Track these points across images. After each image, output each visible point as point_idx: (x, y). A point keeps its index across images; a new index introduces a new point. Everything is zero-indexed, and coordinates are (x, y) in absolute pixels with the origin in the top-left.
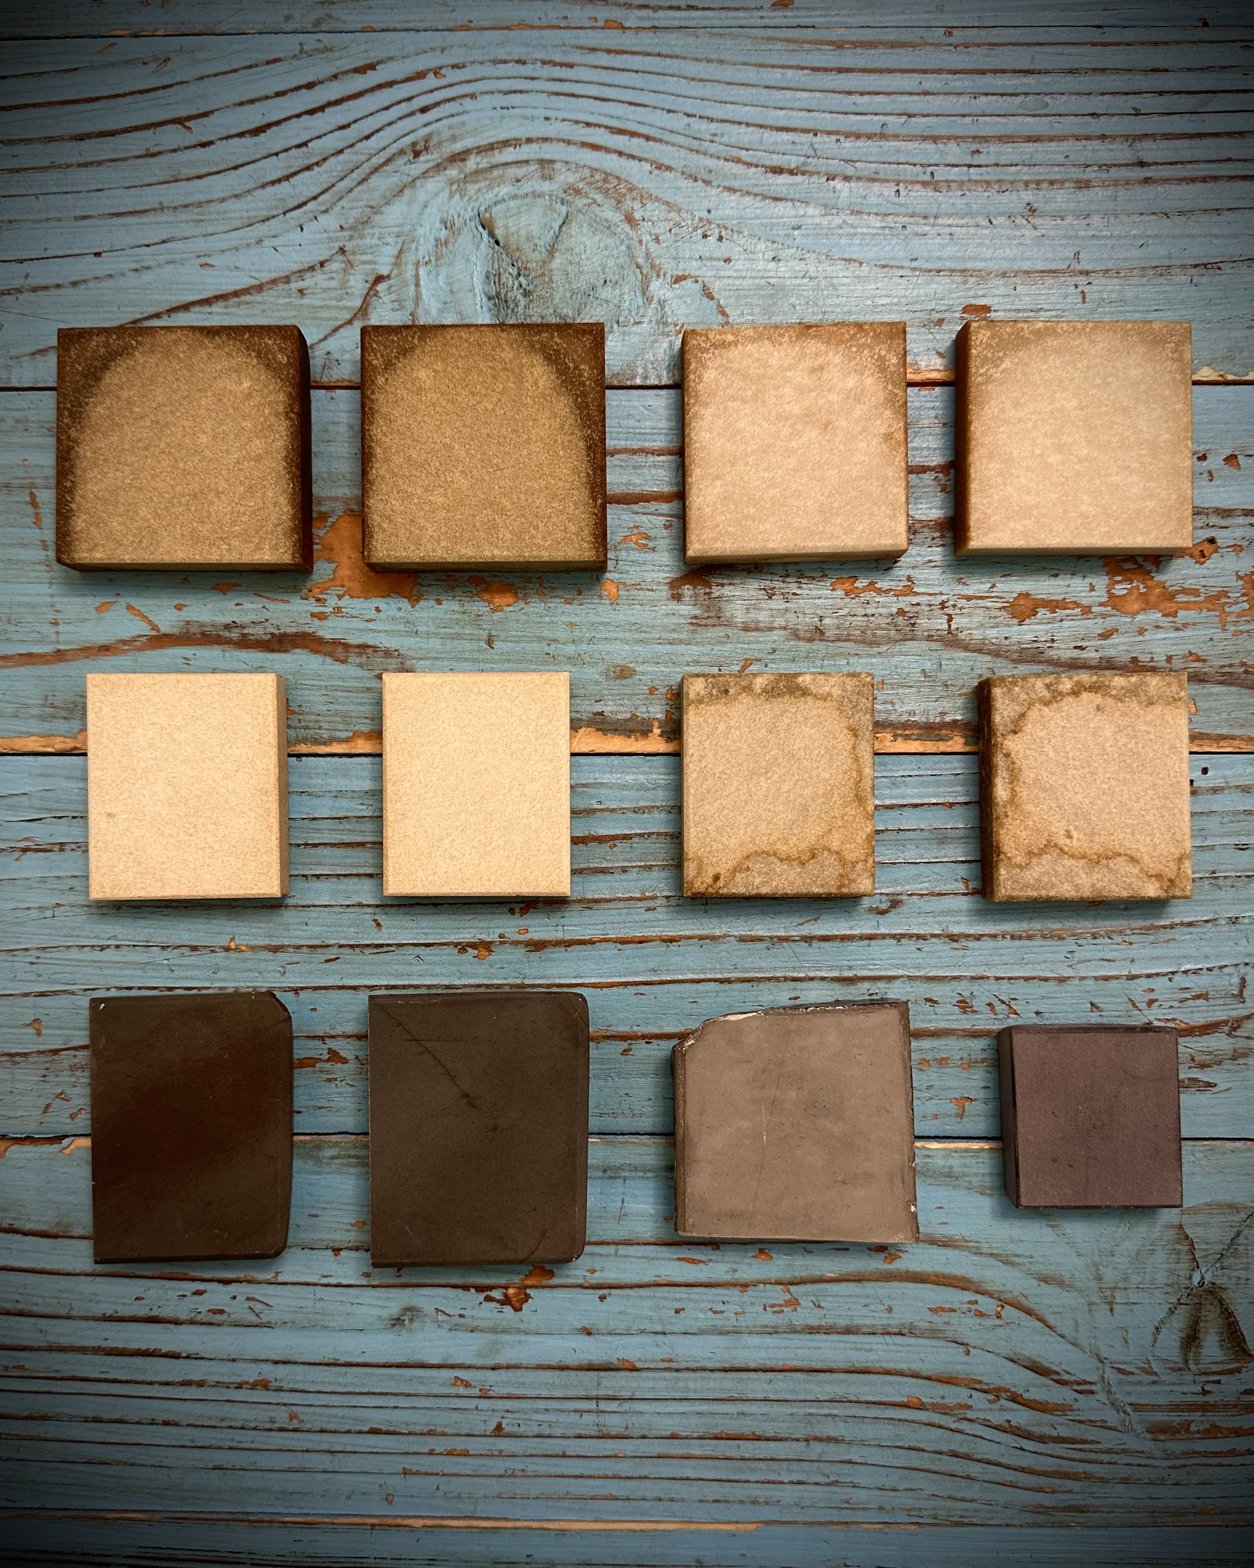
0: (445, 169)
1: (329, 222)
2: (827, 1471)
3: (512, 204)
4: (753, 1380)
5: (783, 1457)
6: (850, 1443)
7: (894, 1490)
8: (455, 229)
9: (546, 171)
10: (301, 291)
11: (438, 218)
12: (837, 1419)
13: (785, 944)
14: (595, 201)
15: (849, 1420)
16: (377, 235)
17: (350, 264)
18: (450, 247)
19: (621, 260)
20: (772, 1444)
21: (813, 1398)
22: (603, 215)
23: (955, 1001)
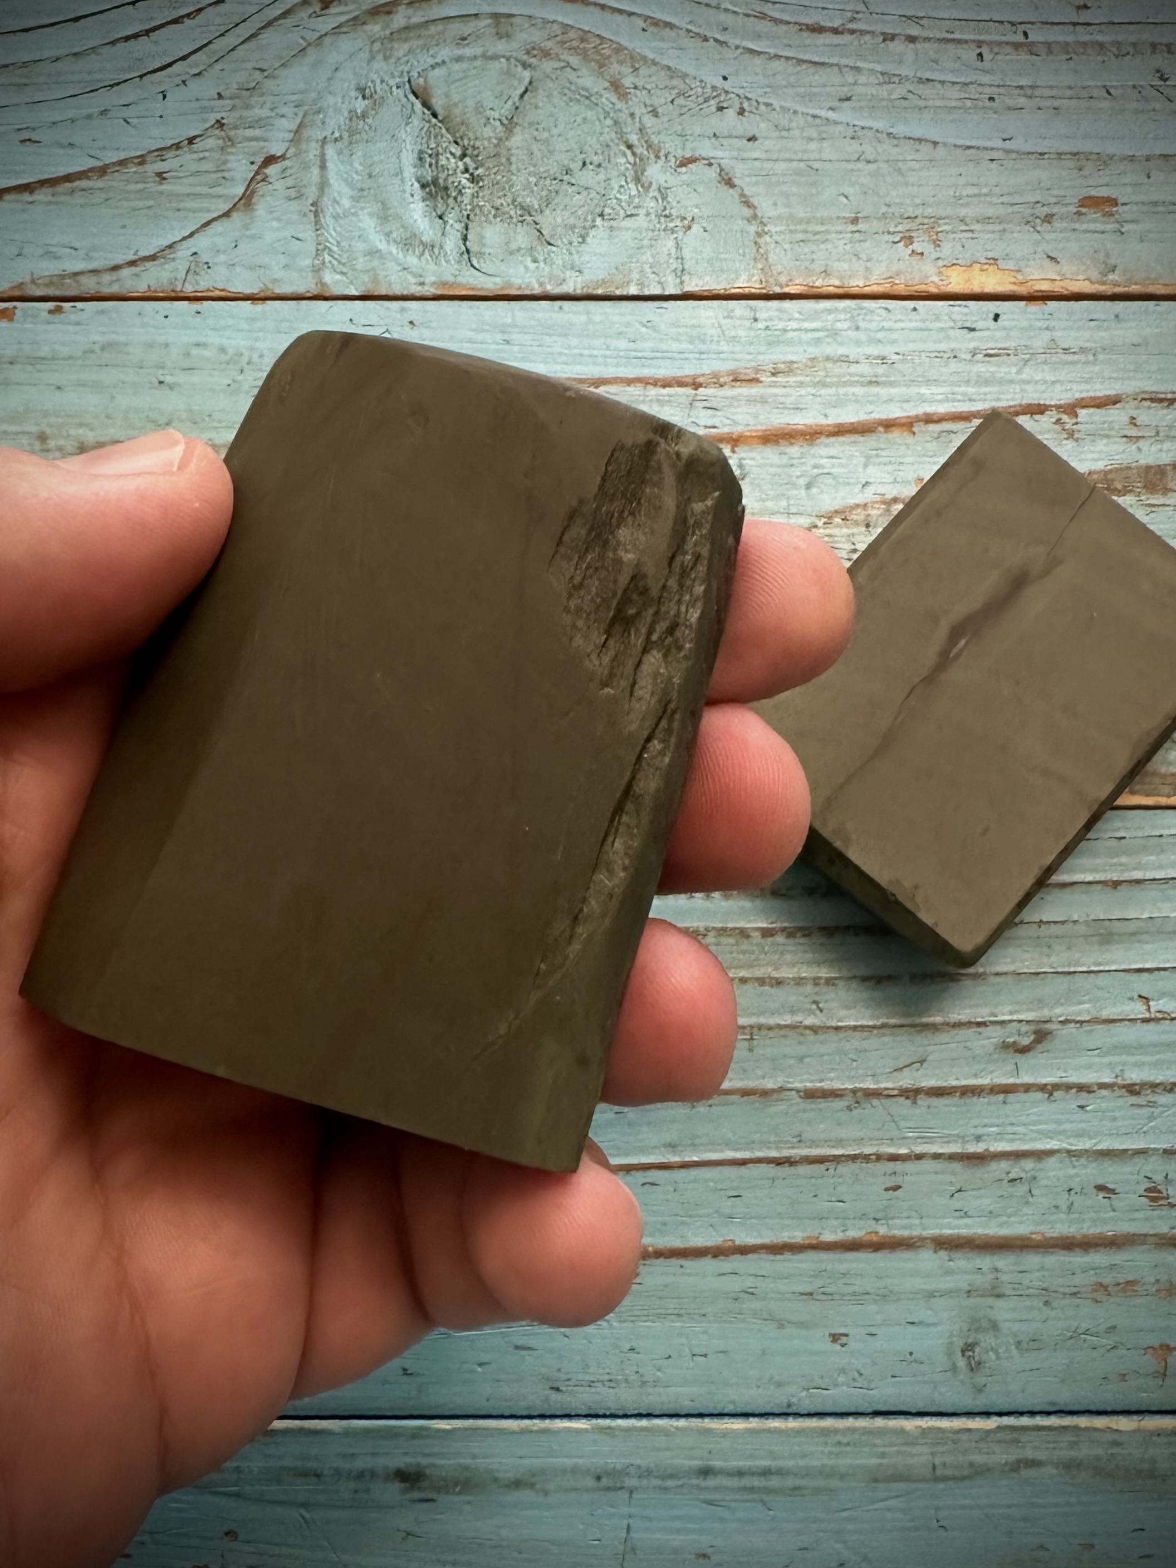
0: (364, 23)
1: (205, 88)
3: (456, 67)
8: (376, 97)
9: (503, 29)
10: (161, 176)
11: (354, 82)
13: (875, 1102)
14: (568, 65)
16: (269, 105)
17: (230, 139)
18: (369, 121)
19: (606, 137)
22: (581, 82)
23: (1141, 1189)
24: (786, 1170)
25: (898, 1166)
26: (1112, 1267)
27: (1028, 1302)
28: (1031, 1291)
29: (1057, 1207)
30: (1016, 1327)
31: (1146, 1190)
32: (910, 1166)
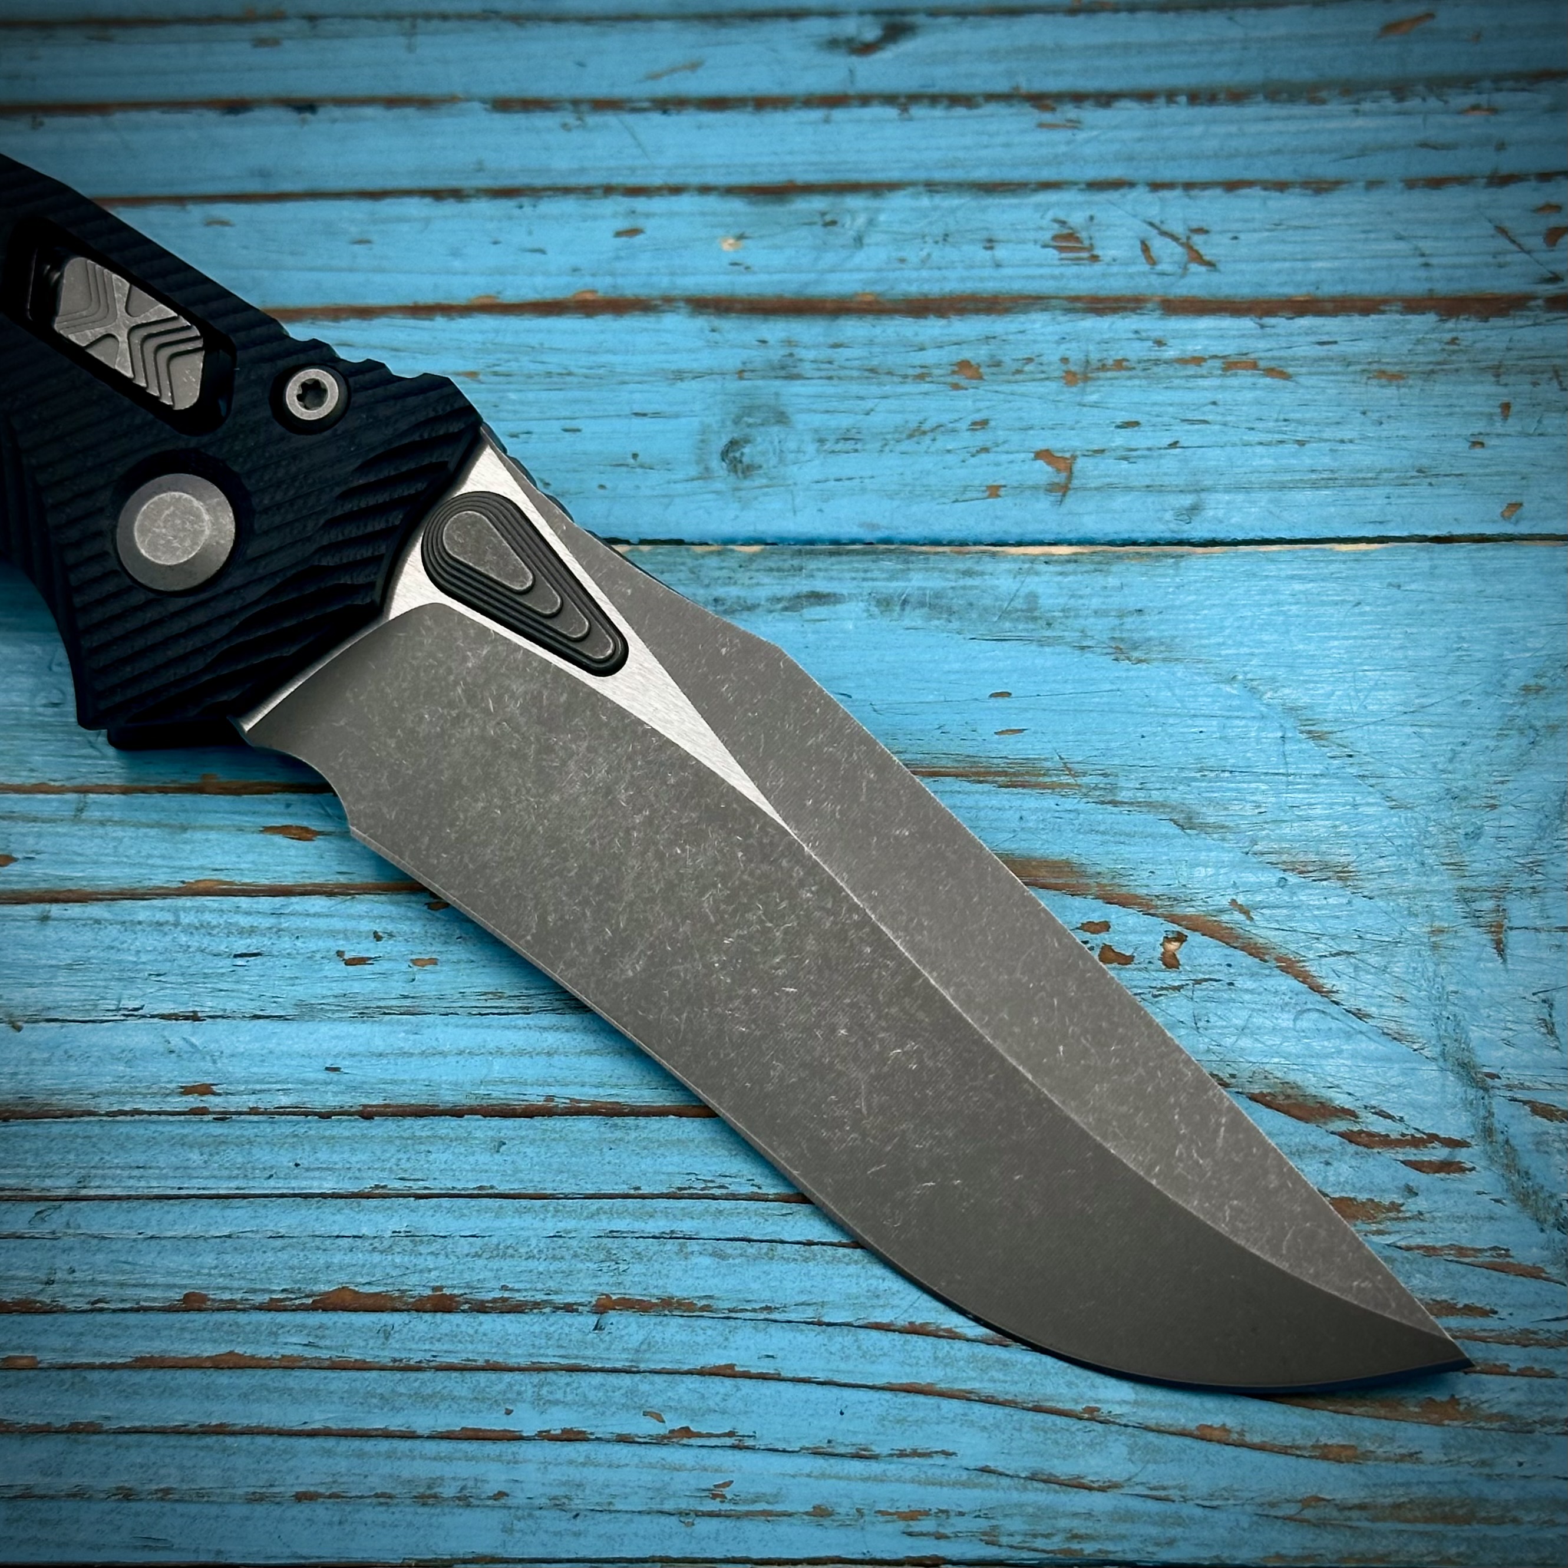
2: (656, 1402)
4: (448, 1141)
5: (524, 1362)
6: (731, 1315)
7: (861, 1455)
12: (693, 1246)
13: (609, 114)
15: (728, 1248)
20: (489, 1322)
21: (623, 1189)
23: (1047, 236)
24: (449, 207)
25: (641, 204)
26: (988, 339)
27: (840, 388)
28: (847, 373)
29: (902, 261)
30: (817, 420)
31: (1055, 238)
32: (658, 204)
